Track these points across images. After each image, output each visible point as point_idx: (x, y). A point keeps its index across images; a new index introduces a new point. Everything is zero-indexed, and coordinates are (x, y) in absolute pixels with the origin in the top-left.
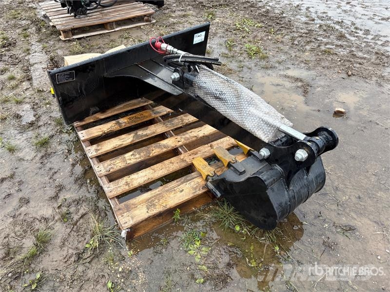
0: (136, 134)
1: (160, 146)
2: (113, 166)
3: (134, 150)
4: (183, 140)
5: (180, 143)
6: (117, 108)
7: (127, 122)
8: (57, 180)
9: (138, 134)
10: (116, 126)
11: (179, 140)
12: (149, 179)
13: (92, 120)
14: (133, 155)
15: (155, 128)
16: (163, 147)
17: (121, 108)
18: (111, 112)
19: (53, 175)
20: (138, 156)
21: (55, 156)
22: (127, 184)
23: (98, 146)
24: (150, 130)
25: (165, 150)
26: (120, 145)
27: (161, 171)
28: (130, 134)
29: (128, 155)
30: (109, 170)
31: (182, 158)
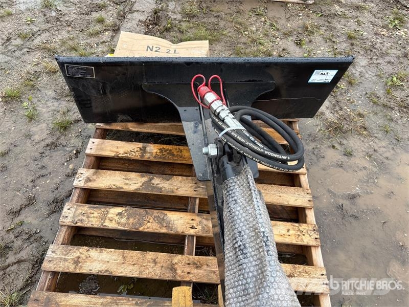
0: (151, 180)
1: (163, 219)
2: (84, 218)
3: (128, 208)
4: (199, 228)
5: (192, 232)
6: (160, 124)
7: (154, 154)
8: (38, 187)
9: (153, 181)
10: (137, 153)
11: (195, 225)
12: (107, 271)
13: (119, 128)
14: (120, 214)
15: (179, 185)
16: (165, 225)
17: (164, 128)
18: (148, 128)
19: (39, 178)
20: (123, 220)
21: (61, 151)
22: (77, 262)
23: (94, 174)
24: (171, 184)
25: (164, 230)
26: (117, 188)
27: (131, 267)
28: (143, 176)
29: (114, 211)
30: (76, 223)
31: (175, 261)
